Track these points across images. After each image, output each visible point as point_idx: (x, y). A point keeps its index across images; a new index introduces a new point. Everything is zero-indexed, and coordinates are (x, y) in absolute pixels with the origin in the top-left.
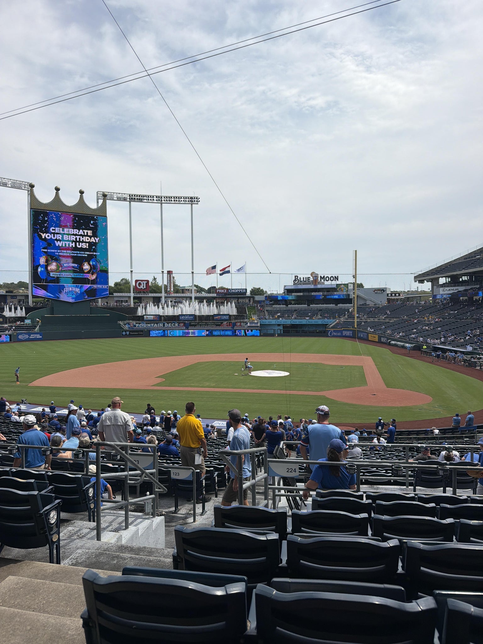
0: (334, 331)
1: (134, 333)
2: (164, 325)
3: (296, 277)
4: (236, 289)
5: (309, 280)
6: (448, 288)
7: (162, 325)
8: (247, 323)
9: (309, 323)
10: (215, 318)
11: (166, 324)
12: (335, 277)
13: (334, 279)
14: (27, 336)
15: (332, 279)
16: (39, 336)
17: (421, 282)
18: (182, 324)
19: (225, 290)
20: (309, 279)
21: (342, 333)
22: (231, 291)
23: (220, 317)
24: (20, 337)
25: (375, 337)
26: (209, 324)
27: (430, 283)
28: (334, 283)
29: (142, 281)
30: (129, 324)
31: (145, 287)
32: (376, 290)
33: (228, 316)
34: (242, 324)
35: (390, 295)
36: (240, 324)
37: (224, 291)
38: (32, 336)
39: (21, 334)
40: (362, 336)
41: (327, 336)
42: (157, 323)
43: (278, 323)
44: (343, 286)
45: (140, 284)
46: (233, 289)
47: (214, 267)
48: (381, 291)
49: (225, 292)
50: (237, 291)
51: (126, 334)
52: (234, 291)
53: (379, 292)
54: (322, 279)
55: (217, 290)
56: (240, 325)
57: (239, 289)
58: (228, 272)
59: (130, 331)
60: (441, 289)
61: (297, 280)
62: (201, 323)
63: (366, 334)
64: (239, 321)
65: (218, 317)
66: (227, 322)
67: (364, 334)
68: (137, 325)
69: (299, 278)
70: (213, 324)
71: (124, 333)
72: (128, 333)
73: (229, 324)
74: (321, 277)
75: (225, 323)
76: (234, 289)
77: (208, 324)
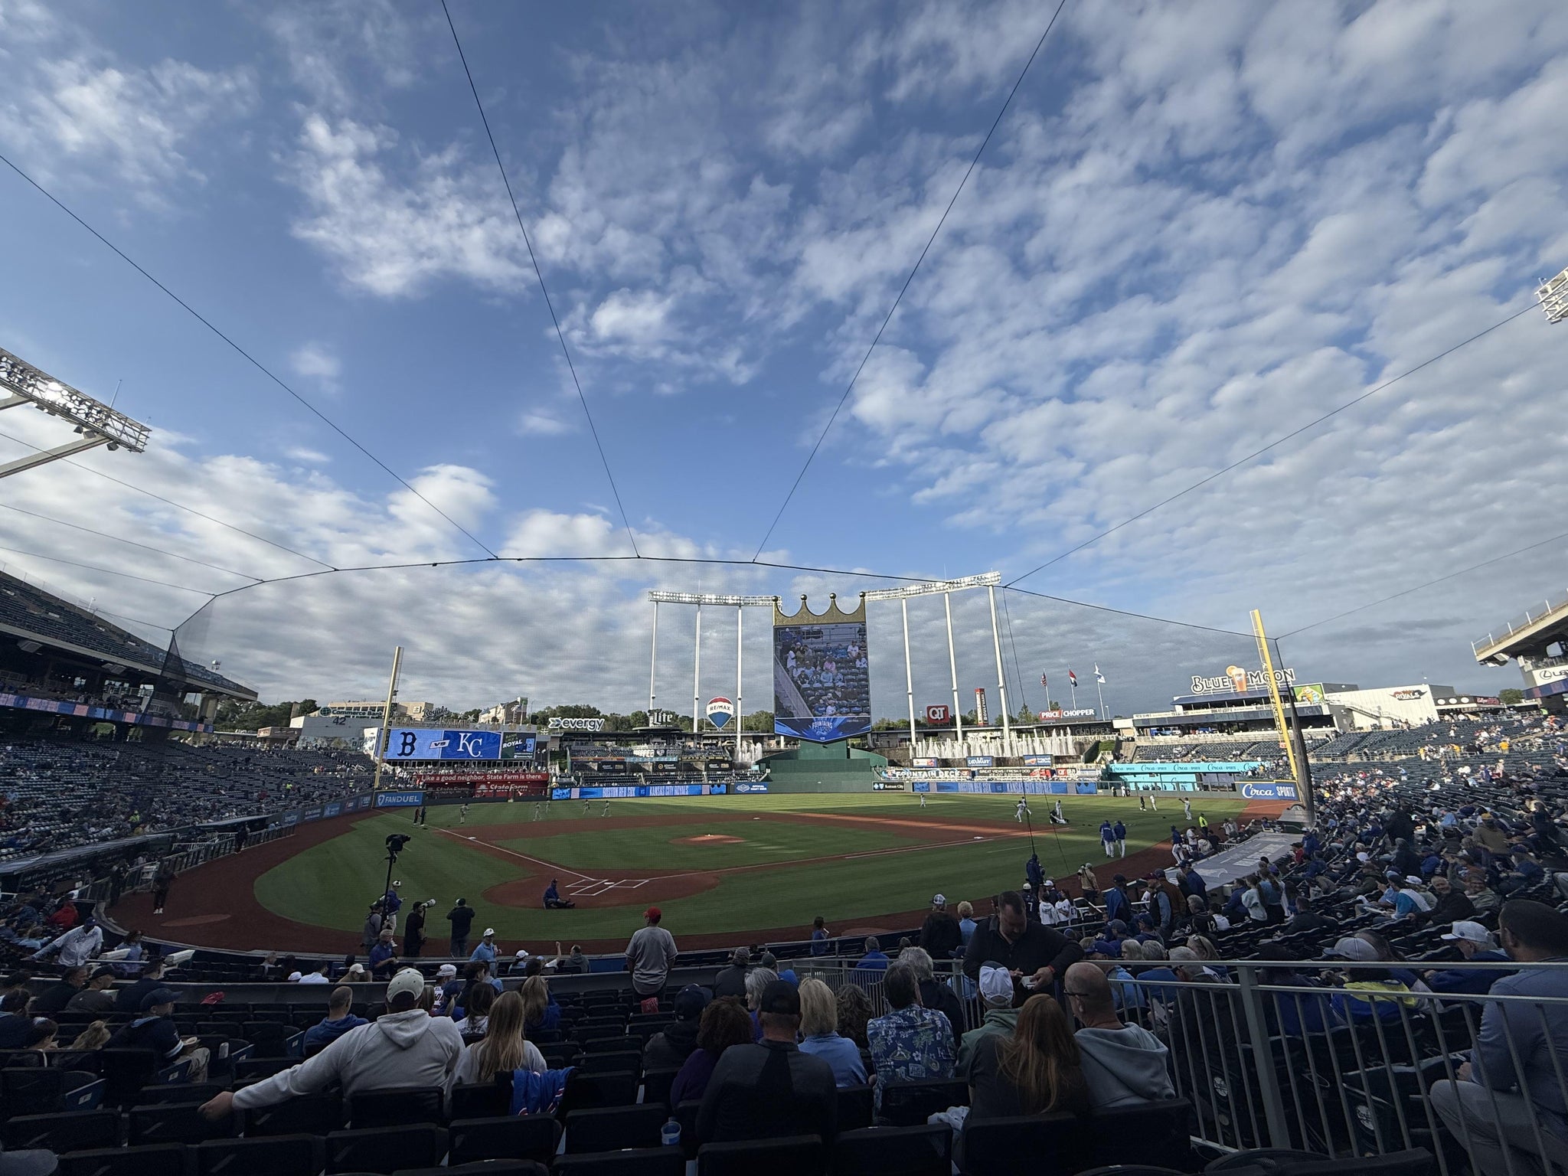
0: (1255, 787)
1: (890, 787)
2: (937, 772)
3: (1197, 680)
5: (1224, 684)
7: (935, 774)
8: (1077, 771)
9: (1214, 771)
11: (940, 772)
14: (747, 788)
16: (762, 788)
18: (966, 772)
21: (1274, 791)
24: (739, 788)
29: (937, 707)
30: (886, 773)
31: (942, 717)
32: (1399, 693)
34: (1069, 771)
36: (1065, 772)
38: (755, 788)
39: (740, 784)
42: (927, 771)
43: (1148, 771)
44: (1311, 690)
45: (934, 713)
48: (1414, 695)
51: (879, 789)
53: (1407, 696)
54: (1255, 678)
56: (1066, 774)
59: (885, 784)
62: (996, 771)
64: (1064, 766)
68: (898, 774)
70: (1017, 772)
71: (876, 786)
72: (882, 786)
73: (1046, 771)
74: (1251, 675)
75: (1037, 770)
77: (1009, 772)
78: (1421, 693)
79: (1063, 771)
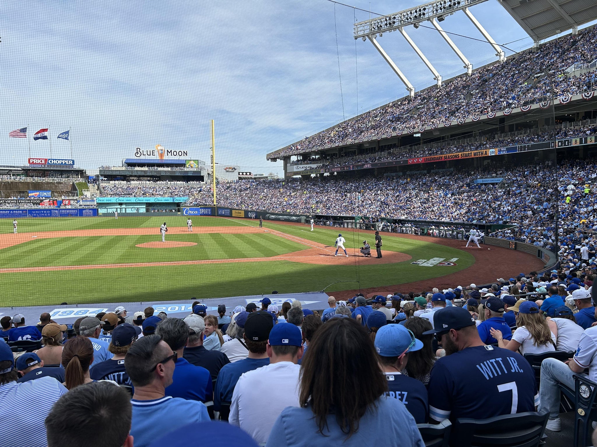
0: (190, 210)
3: (138, 150)
4: (59, 160)
5: (153, 154)
6: (301, 166)
8: (78, 201)
9: (158, 202)
10: (29, 195)
12: (184, 152)
13: (183, 154)
15: (180, 154)
17: (274, 160)
19: (43, 160)
20: (153, 152)
21: (199, 211)
22: (51, 162)
23: (38, 193)
25: (240, 213)
26: (22, 203)
27: (282, 161)
28: (183, 158)
32: (228, 168)
33: (50, 193)
34: (72, 202)
35: (241, 174)
36: (69, 202)
37: (41, 161)
40: (223, 213)
41: (183, 215)
43: (119, 202)
44: (193, 162)
46: (54, 160)
47: (24, 130)
48: (233, 169)
49: (43, 163)
50: (60, 162)
52: (55, 162)
53: (230, 170)
54: (169, 153)
55: (31, 160)
57: (62, 160)
58: (45, 138)
60: (295, 166)
61: (140, 154)
62: (9, 202)
63: (229, 211)
64: (67, 198)
65: (36, 193)
66: (50, 200)
67: (225, 211)
69: (141, 151)
70: (29, 203)
73: (53, 202)
74: (168, 151)
75: (47, 201)
76: (56, 160)
77: (20, 202)
78: (235, 169)
79: (67, 202)
